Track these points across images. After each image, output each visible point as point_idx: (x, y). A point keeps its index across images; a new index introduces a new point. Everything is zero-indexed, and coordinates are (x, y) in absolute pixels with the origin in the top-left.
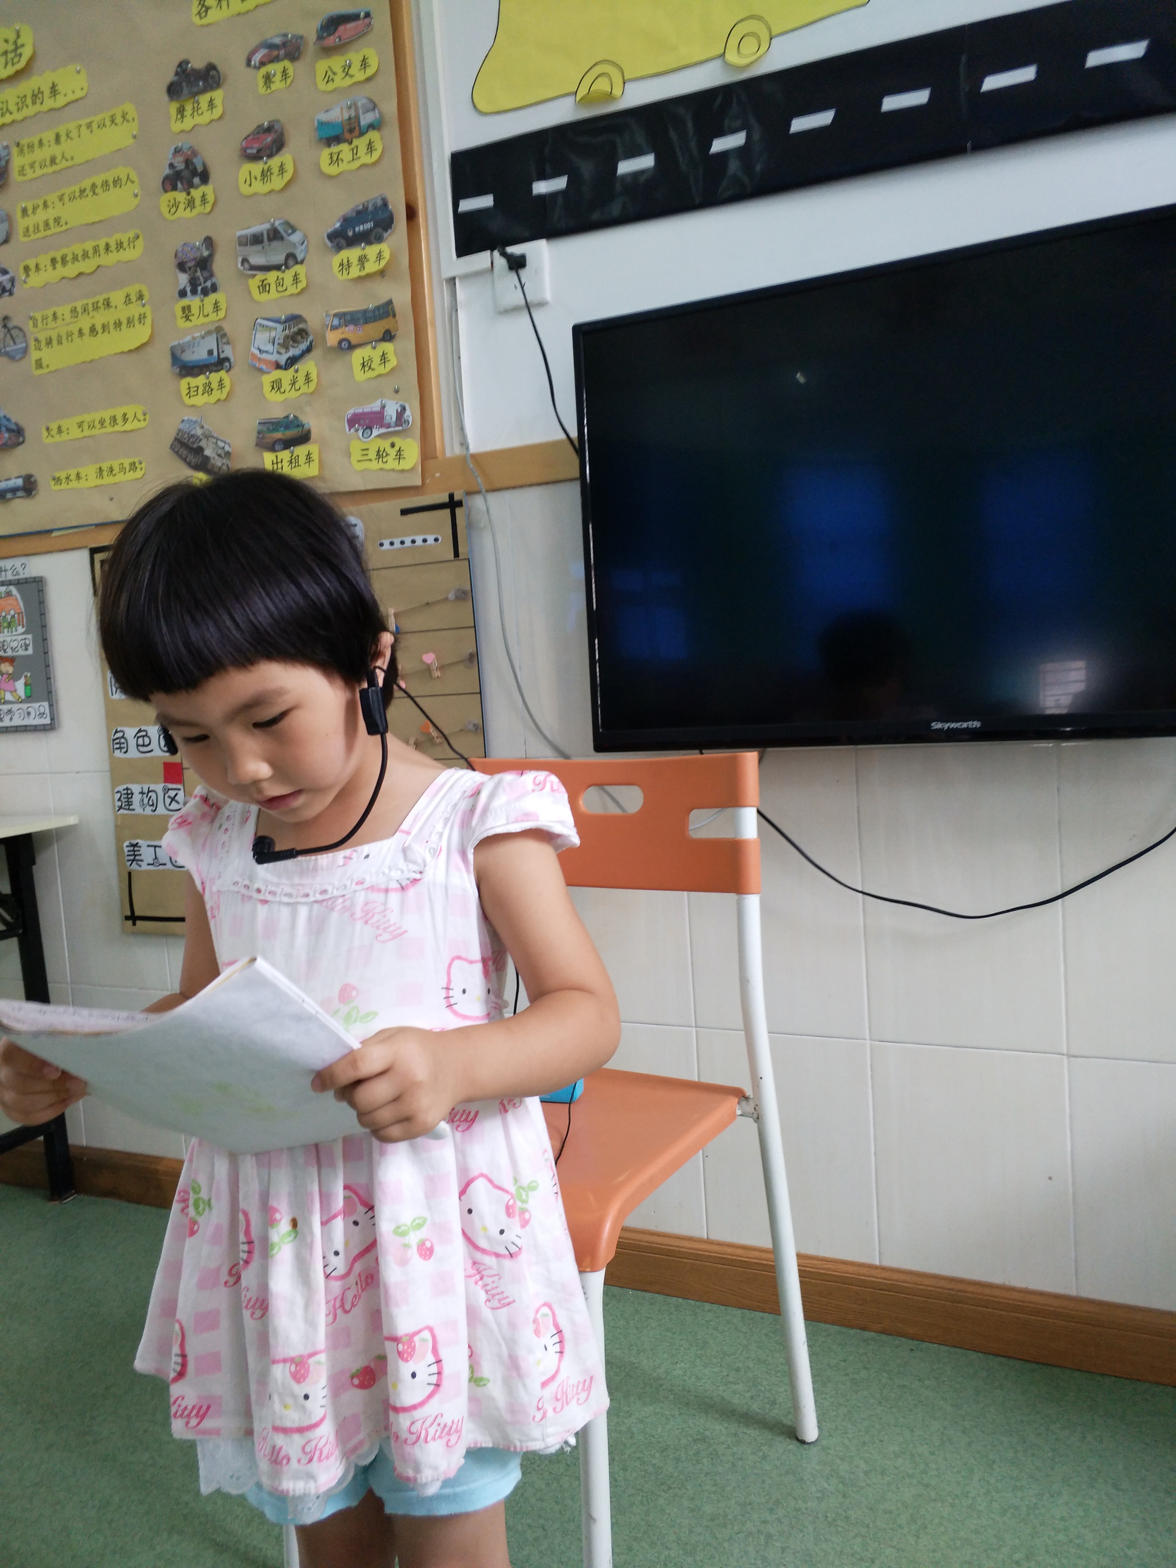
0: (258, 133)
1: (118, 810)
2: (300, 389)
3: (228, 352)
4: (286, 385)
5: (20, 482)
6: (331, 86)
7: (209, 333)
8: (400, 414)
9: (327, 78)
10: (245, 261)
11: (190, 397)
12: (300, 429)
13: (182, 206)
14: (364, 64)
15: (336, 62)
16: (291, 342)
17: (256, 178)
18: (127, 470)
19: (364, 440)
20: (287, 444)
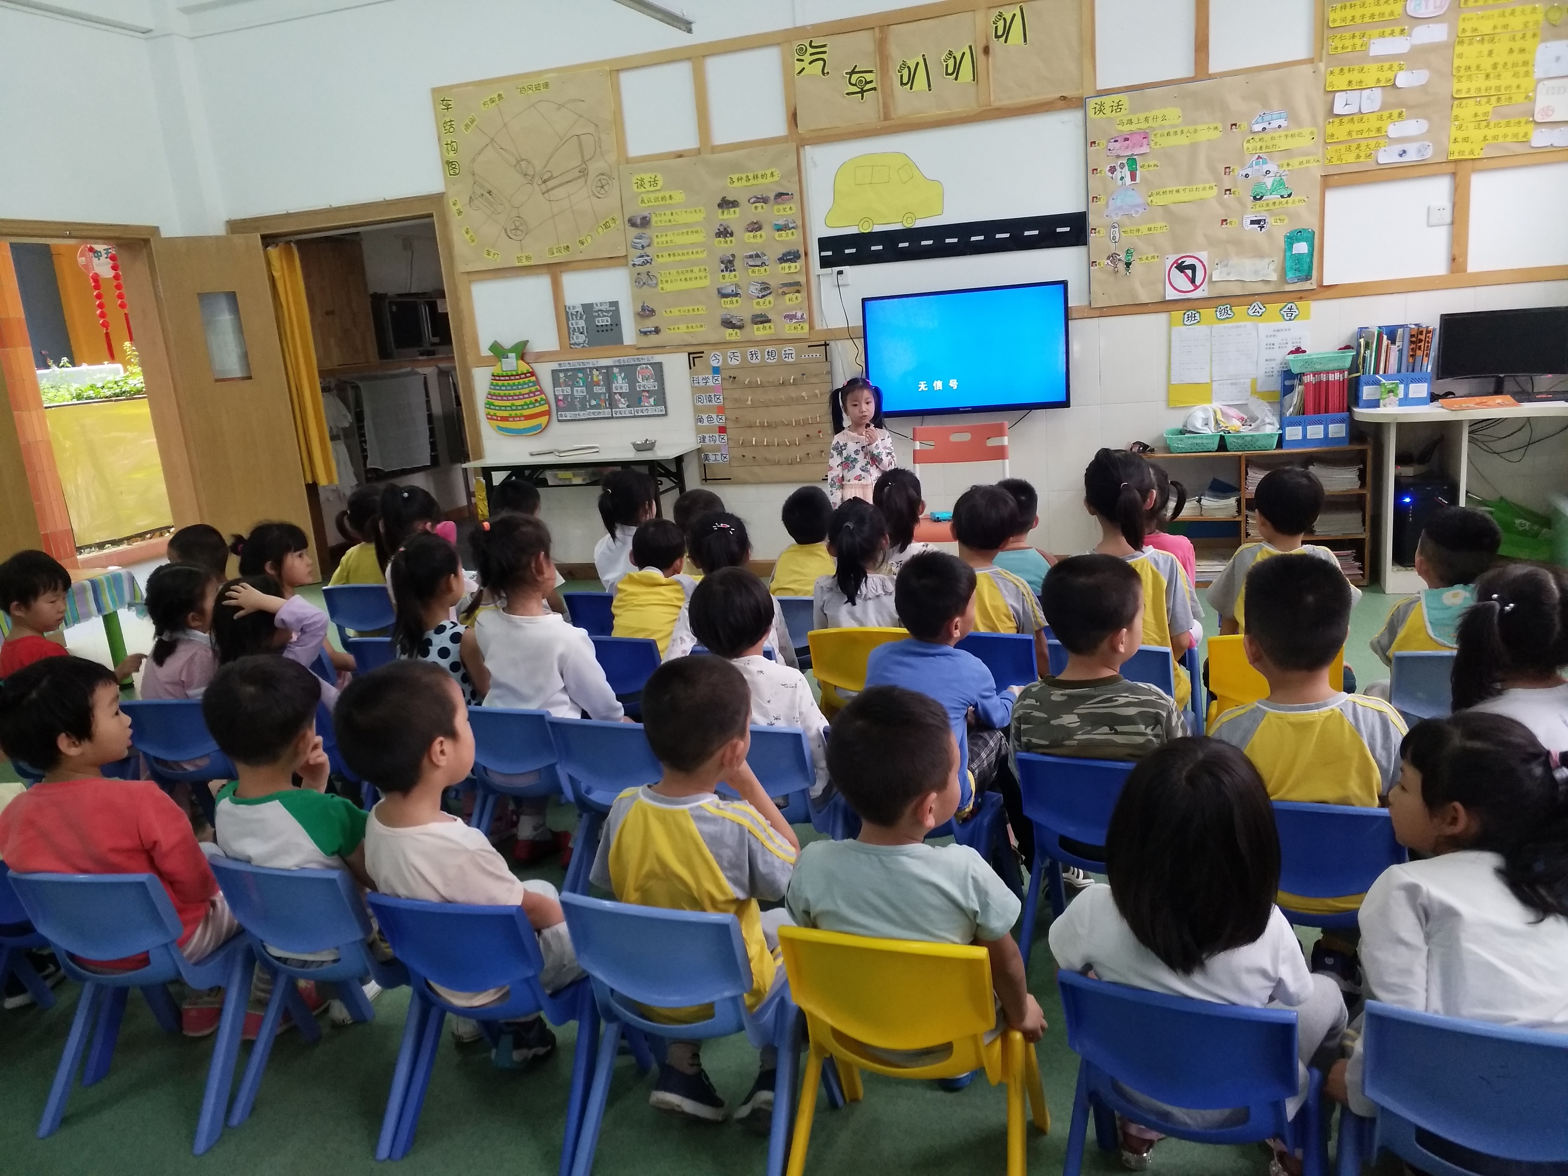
0: (752, 224)
1: (699, 444)
2: (766, 305)
3: (739, 291)
4: (761, 303)
5: (653, 329)
6: (779, 214)
7: (732, 284)
8: (802, 316)
9: (777, 211)
10: (746, 263)
11: (725, 305)
12: (766, 318)
13: (722, 243)
14: (791, 208)
15: (781, 207)
16: (763, 290)
17: (751, 238)
18: (700, 327)
19: (790, 323)
20: (762, 322)
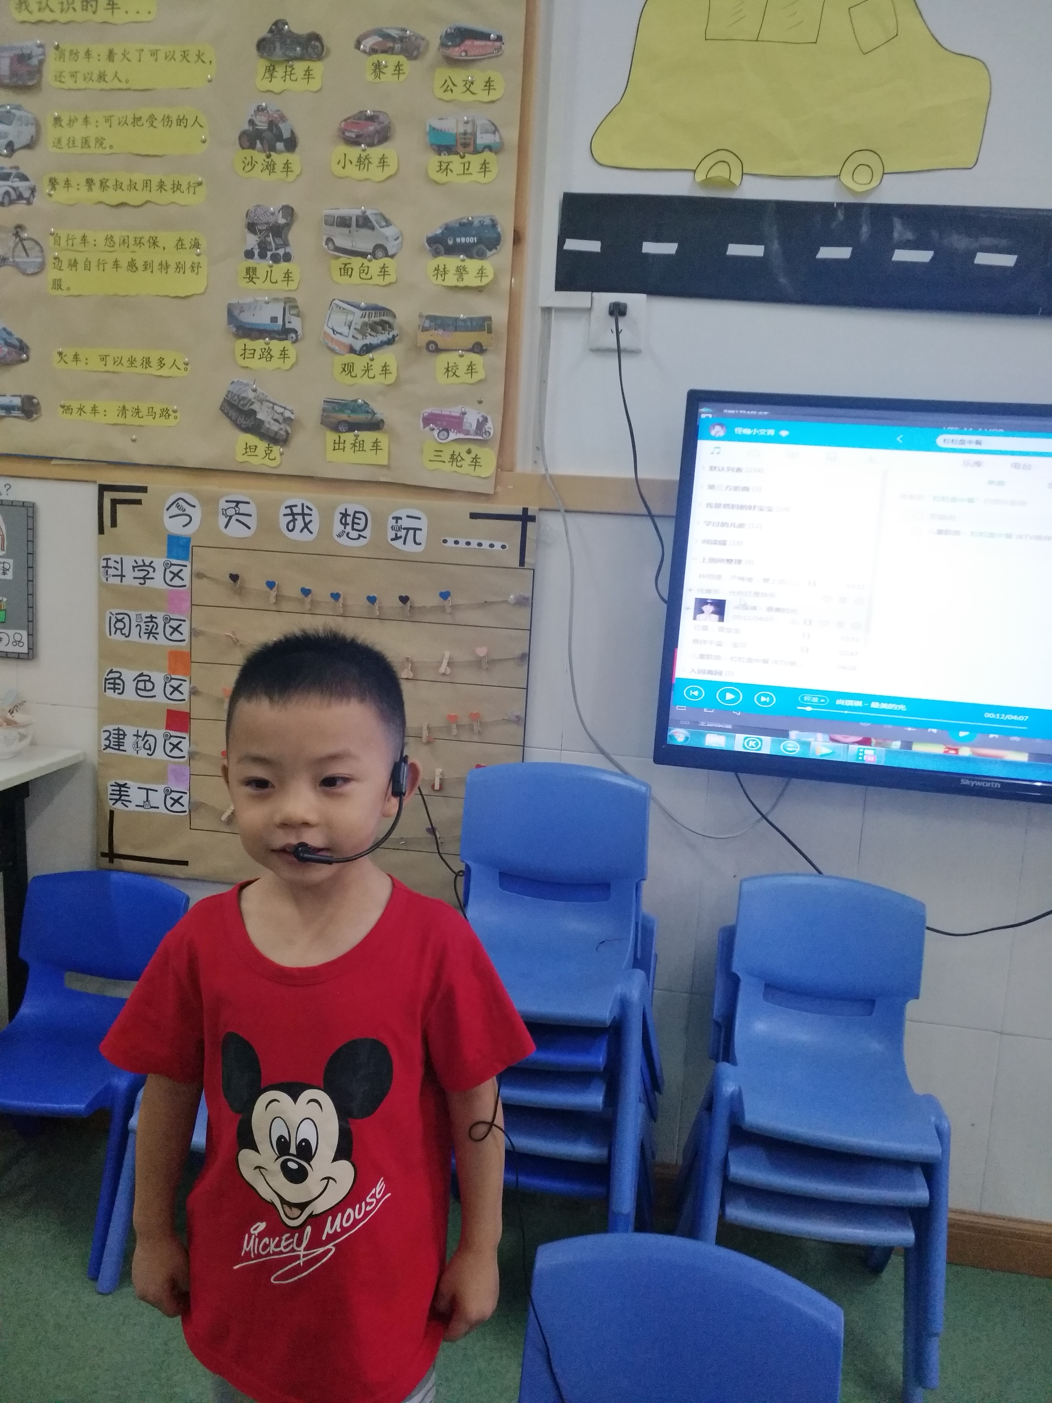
0: (359, 119)
1: (104, 749)
2: (374, 377)
3: (295, 323)
4: (358, 370)
5: (17, 401)
6: (448, 96)
7: (276, 300)
8: (481, 425)
9: (446, 86)
10: (329, 240)
11: (244, 358)
12: (370, 416)
13: (258, 167)
14: (489, 85)
15: (459, 75)
16: (369, 330)
17: (351, 163)
18: (157, 415)
19: (439, 440)
20: (353, 427)
